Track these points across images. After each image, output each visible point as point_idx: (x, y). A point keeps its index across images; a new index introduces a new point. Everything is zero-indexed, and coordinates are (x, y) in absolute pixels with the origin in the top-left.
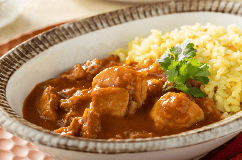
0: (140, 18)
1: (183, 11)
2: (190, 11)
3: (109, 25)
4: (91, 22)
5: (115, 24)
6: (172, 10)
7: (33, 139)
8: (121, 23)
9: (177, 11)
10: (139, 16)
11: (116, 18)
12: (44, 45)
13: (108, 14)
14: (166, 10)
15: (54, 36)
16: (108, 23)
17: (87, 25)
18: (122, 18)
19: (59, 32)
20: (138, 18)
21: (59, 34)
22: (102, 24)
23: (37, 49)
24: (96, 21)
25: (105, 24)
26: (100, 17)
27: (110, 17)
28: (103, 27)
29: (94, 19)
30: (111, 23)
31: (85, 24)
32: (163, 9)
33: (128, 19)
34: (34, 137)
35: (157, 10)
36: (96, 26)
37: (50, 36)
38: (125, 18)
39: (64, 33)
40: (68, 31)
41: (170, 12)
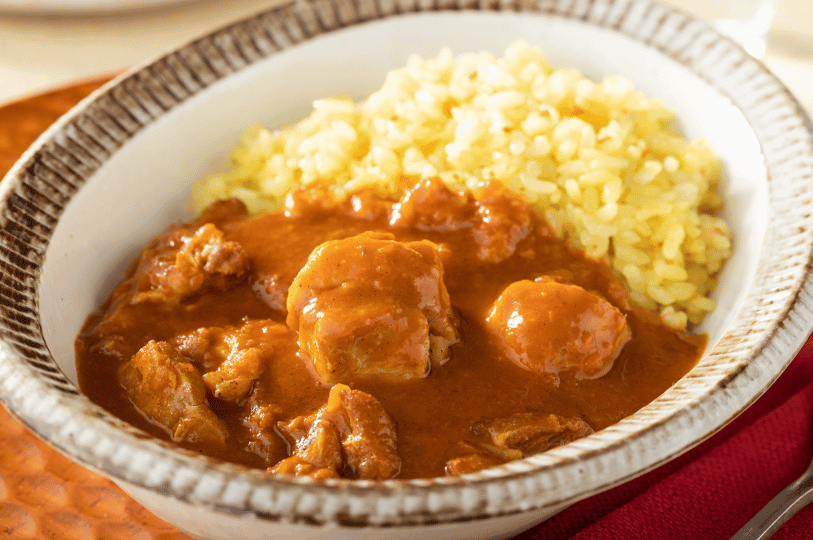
0: (235, 70)
1: (341, 25)
2: (360, 20)
3: (166, 109)
4: (114, 110)
5: (178, 100)
6: (312, 27)
7: (318, 517)
8: (191, 94)
9: (324, 29)
10: (228, 63)
11: (171, 82)
12: (43, 213)
13: (145, 75)
14: (296, 32)
15: (50, 178)
16: (158, 102)
17: (109, 121)
18: (185, 77)
19: (55, 162)
20: (228, 70)
21: (56, 166)
22: (145, 110)
23: (37, 231)
24: (125, 103)
25: (154, 109)
26: (130, 86)
27: (156, 83)
28: (153, 118)
29: (117, 95)
30: (166, 100)
31: (102, 118)
32: (285, 29)
33: (205, 77)
34: (319, 510)
35: (268, 36)
36: (134, 119)
37: (40, 179)
38: (195, 78)
39: (65, 160)
40: (71, 151)
41: (308, 35)
